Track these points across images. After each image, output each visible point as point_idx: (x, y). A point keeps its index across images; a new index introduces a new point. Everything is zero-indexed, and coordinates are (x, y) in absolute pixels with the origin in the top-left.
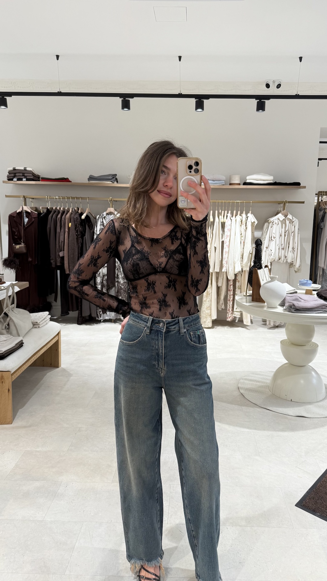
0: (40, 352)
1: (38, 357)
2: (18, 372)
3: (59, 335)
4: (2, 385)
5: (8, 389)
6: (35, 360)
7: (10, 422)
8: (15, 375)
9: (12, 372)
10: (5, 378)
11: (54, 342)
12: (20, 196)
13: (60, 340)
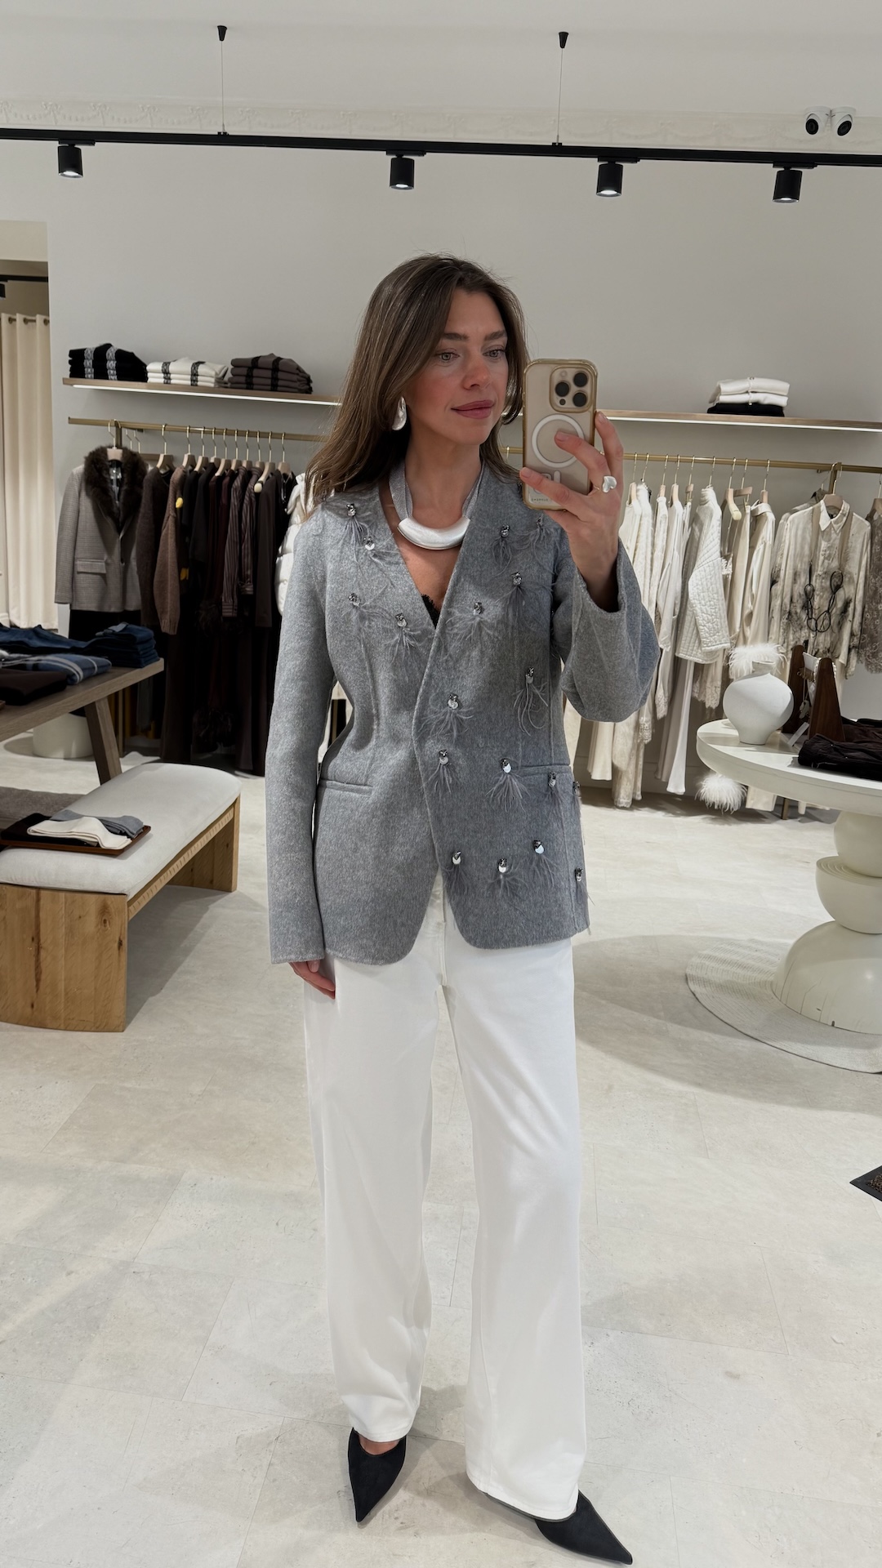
2: (139, 900)
3: (237, 807)
4: (103, 927)
5: (117, 940)
7: (119, 1026)
8: (136, 904)
9: (130, 898)
10: (113, 910)
11: (225, 824)
13: (239, 821)
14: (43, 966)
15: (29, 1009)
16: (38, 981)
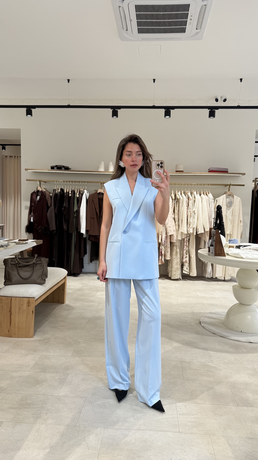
0: (53, 288)
1: (52, 292)
2: (38, 300)
3: (66, 278)
4: (28, 307)
5: (32, 311)
6: (50, 293)
7: (32, 336)
8: (37, 301)
9: (36, 298)
10: (31, 303)
11: (62, 283)
12: (37, 180)
13: (66, 283)
14: (12, 319)
15: (8, 332)
16: (10, 323)
